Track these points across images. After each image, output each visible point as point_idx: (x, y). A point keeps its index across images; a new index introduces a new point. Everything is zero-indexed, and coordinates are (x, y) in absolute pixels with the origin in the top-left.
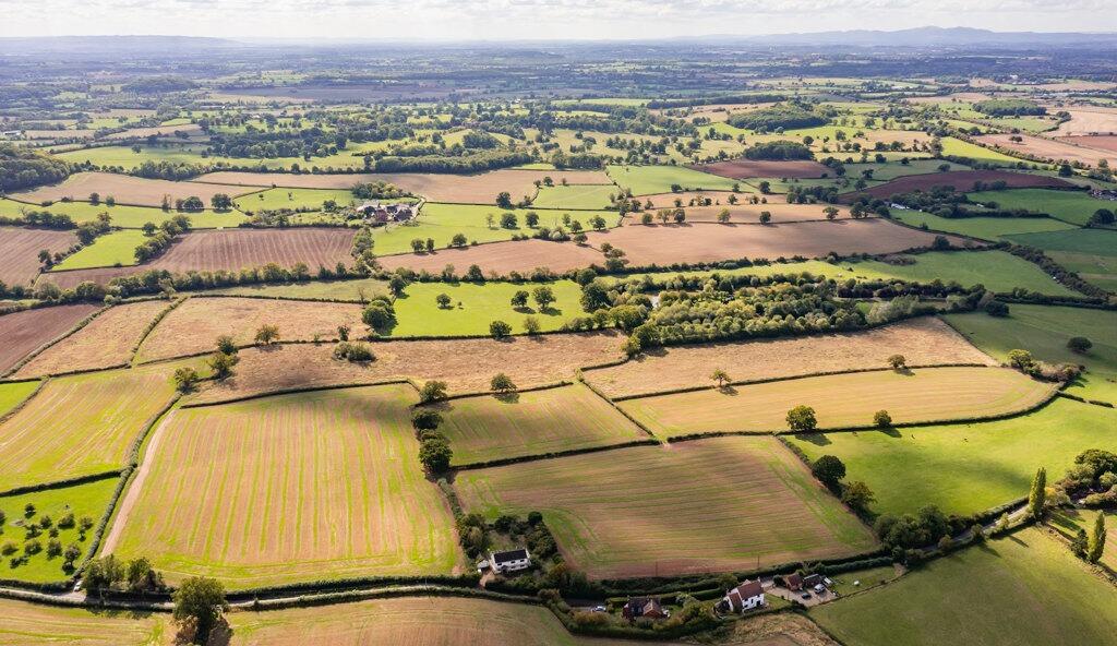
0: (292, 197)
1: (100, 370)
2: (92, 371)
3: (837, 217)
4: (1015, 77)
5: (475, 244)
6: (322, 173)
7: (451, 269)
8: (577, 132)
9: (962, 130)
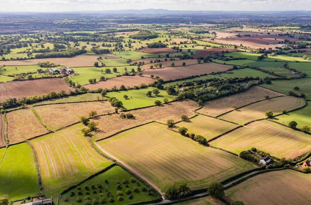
0: (17, 69)
1: (43, 135)
2: (41, 135)
3: (201, 63)
4: (191, 23)
5: (107, 79)
6: (15, 60)
7: (115, 87)
8: (87, 42)
9: (196, 37)
